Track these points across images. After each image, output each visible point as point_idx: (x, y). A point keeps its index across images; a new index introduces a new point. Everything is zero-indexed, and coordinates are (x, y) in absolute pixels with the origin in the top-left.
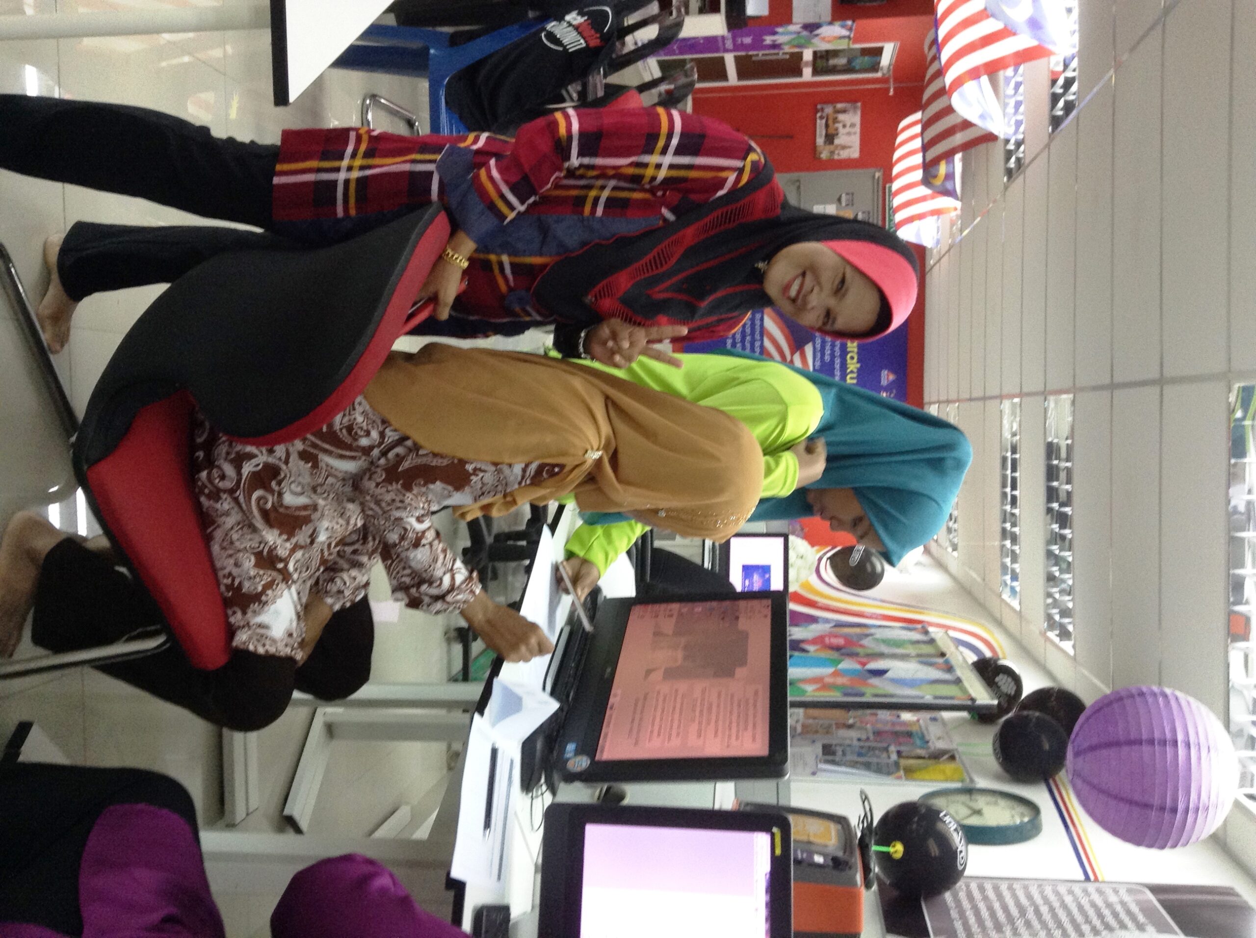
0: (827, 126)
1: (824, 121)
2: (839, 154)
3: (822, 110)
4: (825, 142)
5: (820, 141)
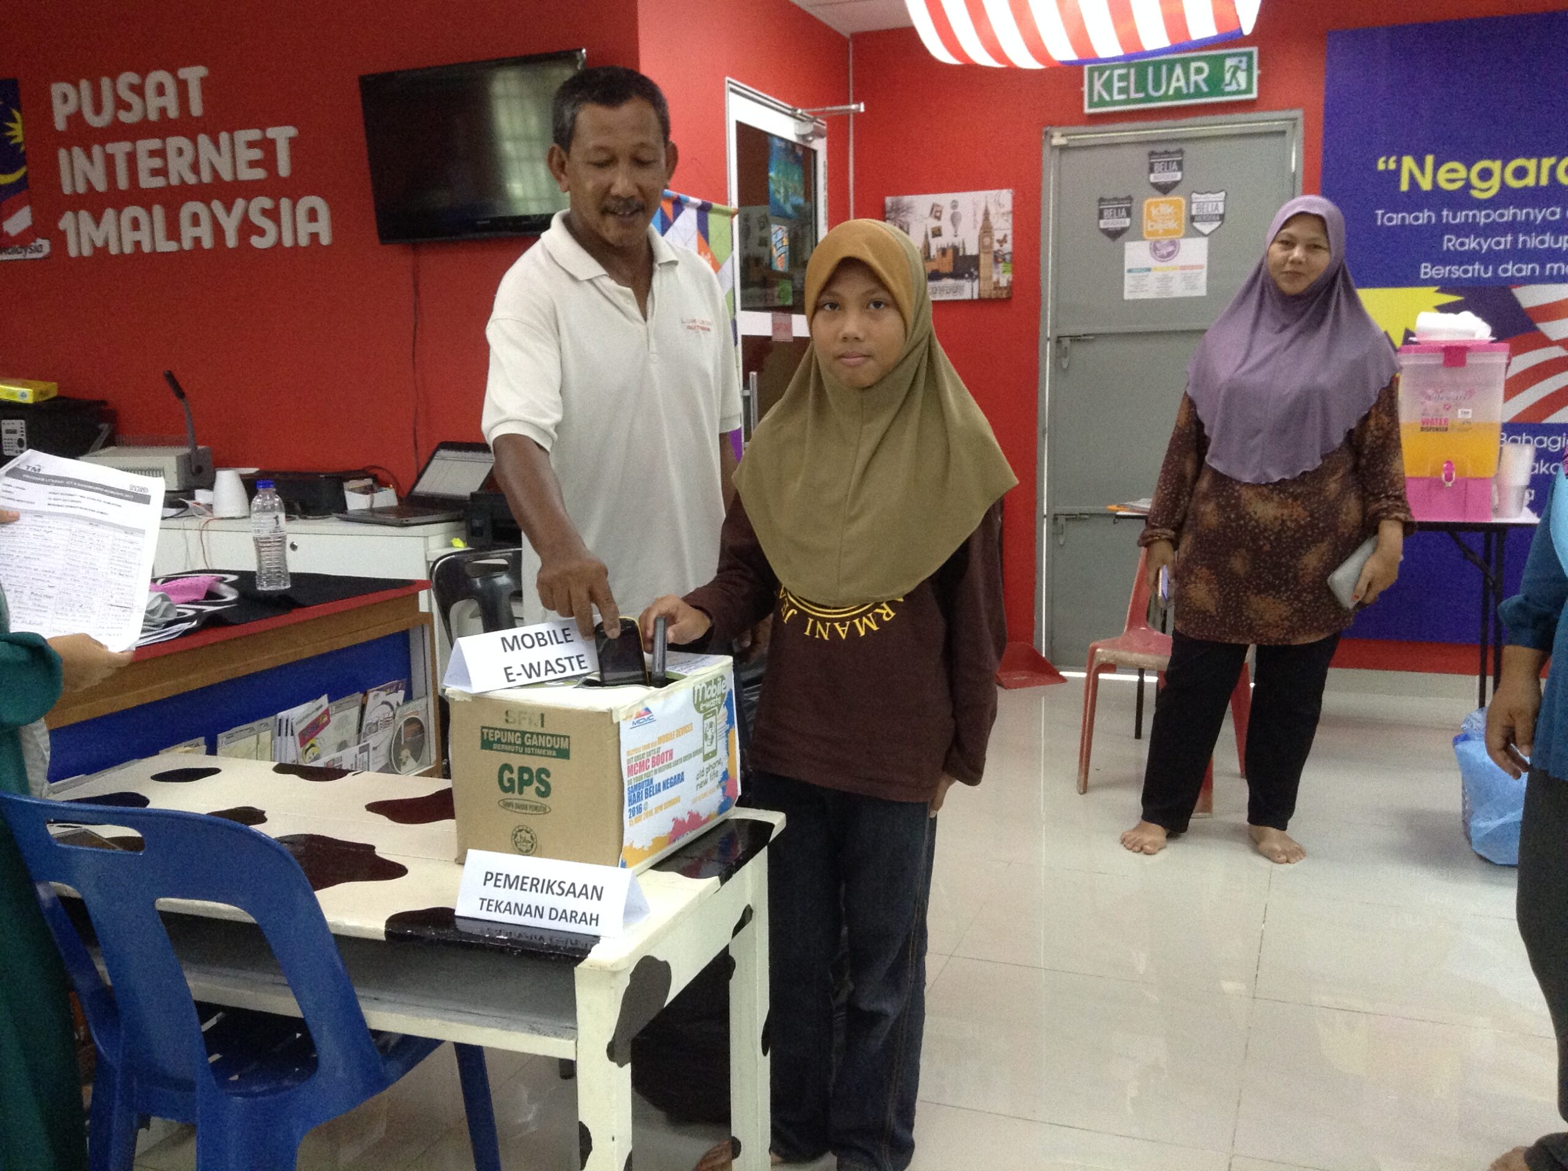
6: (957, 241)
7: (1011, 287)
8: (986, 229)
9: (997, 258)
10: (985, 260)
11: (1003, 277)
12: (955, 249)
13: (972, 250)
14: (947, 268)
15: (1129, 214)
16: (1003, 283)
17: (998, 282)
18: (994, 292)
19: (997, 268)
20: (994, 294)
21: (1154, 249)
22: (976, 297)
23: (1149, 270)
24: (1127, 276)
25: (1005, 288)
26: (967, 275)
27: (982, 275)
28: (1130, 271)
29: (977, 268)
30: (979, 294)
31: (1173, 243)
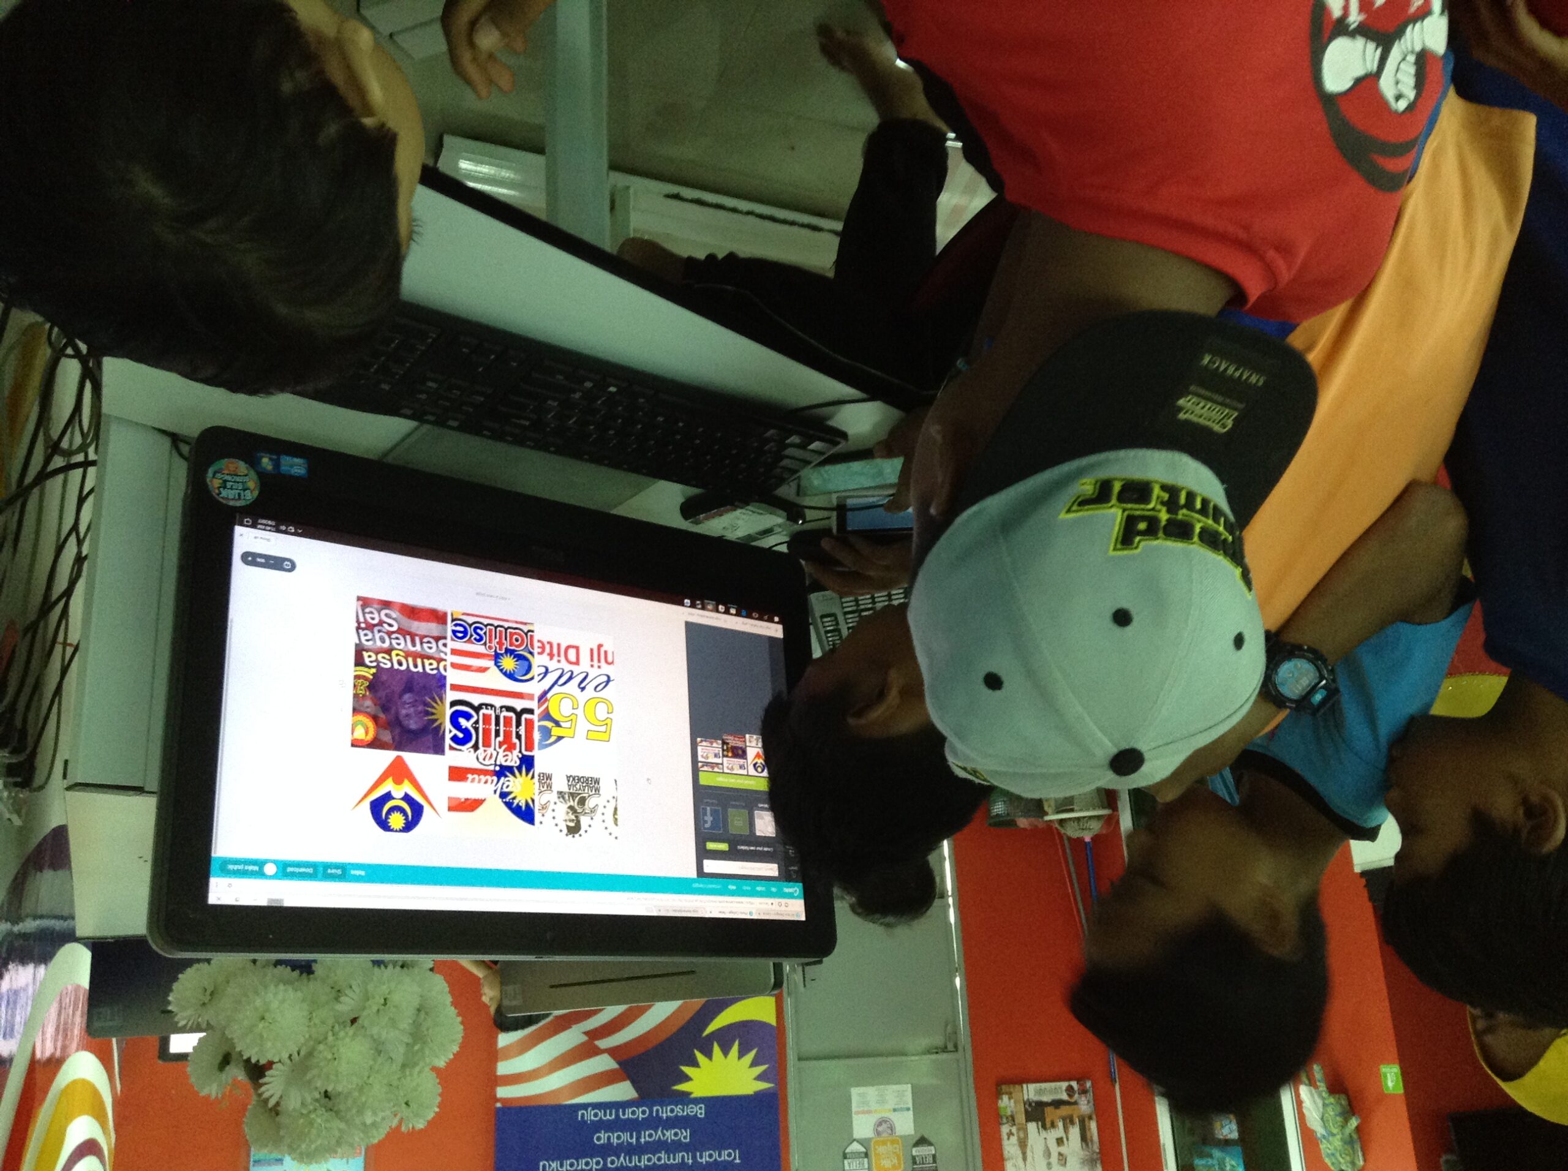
0: (1057, 1104)
1: (1064, 1097)
2: (1010, 1134)
3: (1084, 1092)
4: (1029, 1103)
5: (1031, 1091)
6: (1044, 1134)
7: (998, 1095)
8: (1023, 1144)
9: (1012, 1119)
10: (1021, 1118)
11: (1006, 1103)
12: (1044, 1127)
13: (1032, 1127)
14: (1049, 1110)
15: (914, 1158)
16: (1005, 1098)
17: (1010, 1099)
18: (1012, 1090)
19: (1012, 1112)
20: (1011, 1088)
21: (892, 1128)
22: (1025, 1086)
23: (895, 1110)
24: (910, 1105)
25: (1003, 1094)
26: (1033, 1104)
27: (1022, 1105)
28: (908, 1109)
29: (1026, 1111)
30: (1022, 1087)
31: (878, 1133)
